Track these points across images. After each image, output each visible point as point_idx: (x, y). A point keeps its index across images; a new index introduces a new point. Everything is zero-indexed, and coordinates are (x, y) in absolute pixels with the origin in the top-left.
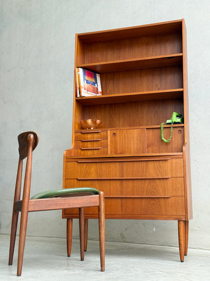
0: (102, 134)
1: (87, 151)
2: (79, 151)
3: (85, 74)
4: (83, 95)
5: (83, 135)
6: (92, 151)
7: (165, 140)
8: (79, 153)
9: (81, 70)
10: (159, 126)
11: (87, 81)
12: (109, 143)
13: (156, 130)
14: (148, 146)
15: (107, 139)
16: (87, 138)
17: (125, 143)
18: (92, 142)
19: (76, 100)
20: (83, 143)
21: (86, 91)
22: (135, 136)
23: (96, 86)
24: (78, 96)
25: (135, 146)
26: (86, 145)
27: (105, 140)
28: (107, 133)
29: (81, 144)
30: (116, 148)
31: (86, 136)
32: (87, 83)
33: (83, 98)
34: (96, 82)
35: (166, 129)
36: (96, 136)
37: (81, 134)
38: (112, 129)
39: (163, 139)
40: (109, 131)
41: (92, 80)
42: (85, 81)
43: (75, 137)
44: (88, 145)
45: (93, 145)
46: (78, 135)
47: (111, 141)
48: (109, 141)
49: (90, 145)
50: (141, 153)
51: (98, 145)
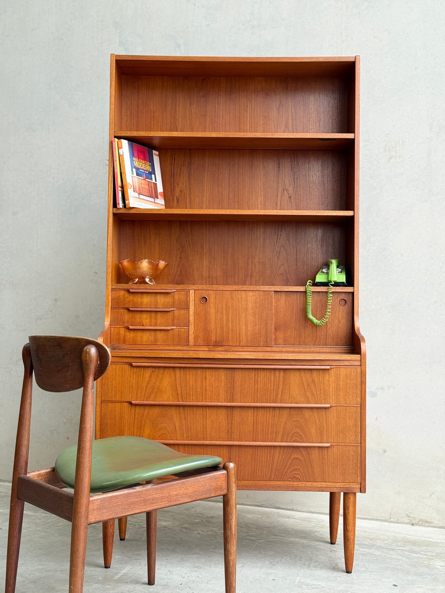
0: (177, 297)
1: (140, 334)
2: (122, 331)
3: (132, 155)
4: (131, 206)
5: (131, 297)
6: (153, 333)
7: (315, 320)
8: (122, 336)
9: (125, 143)
10: (302, 289)
11: (137, 169)
12: (192, 318)
13: (294, 296)
14: (275, 329)
15: (187, 308)
16: (142, 303)
17: (228, 320)
18: (153, 314)
19: (114, 214)
20: (131, 314)
21: (136, 195)
22: (250, 305)
23: (154, 181)
24: (121, 205)
25: (250, 328)
26: (138, 320)
27: (182, 312)
28: (187, 295)
29: (127, 316)
30: (206, 331)
31: (138, 299)
32: (138, 174)
33: (132, 211)
34: (153, 172)
35: (315, 295)
36: (161, 300)
37: (127, 295)
38: (200, 287)
39: (311, 316)
40: (192, 292)
41: (145, 166)
42: (134, 170)
43: (112, 300)
44: (143, 321)
45: (154, 321)
46: (120, 295)
47: (196, 314)
48: (191, 314)
49: (148, 319)
50: (262, 344)
51: (165, 320)
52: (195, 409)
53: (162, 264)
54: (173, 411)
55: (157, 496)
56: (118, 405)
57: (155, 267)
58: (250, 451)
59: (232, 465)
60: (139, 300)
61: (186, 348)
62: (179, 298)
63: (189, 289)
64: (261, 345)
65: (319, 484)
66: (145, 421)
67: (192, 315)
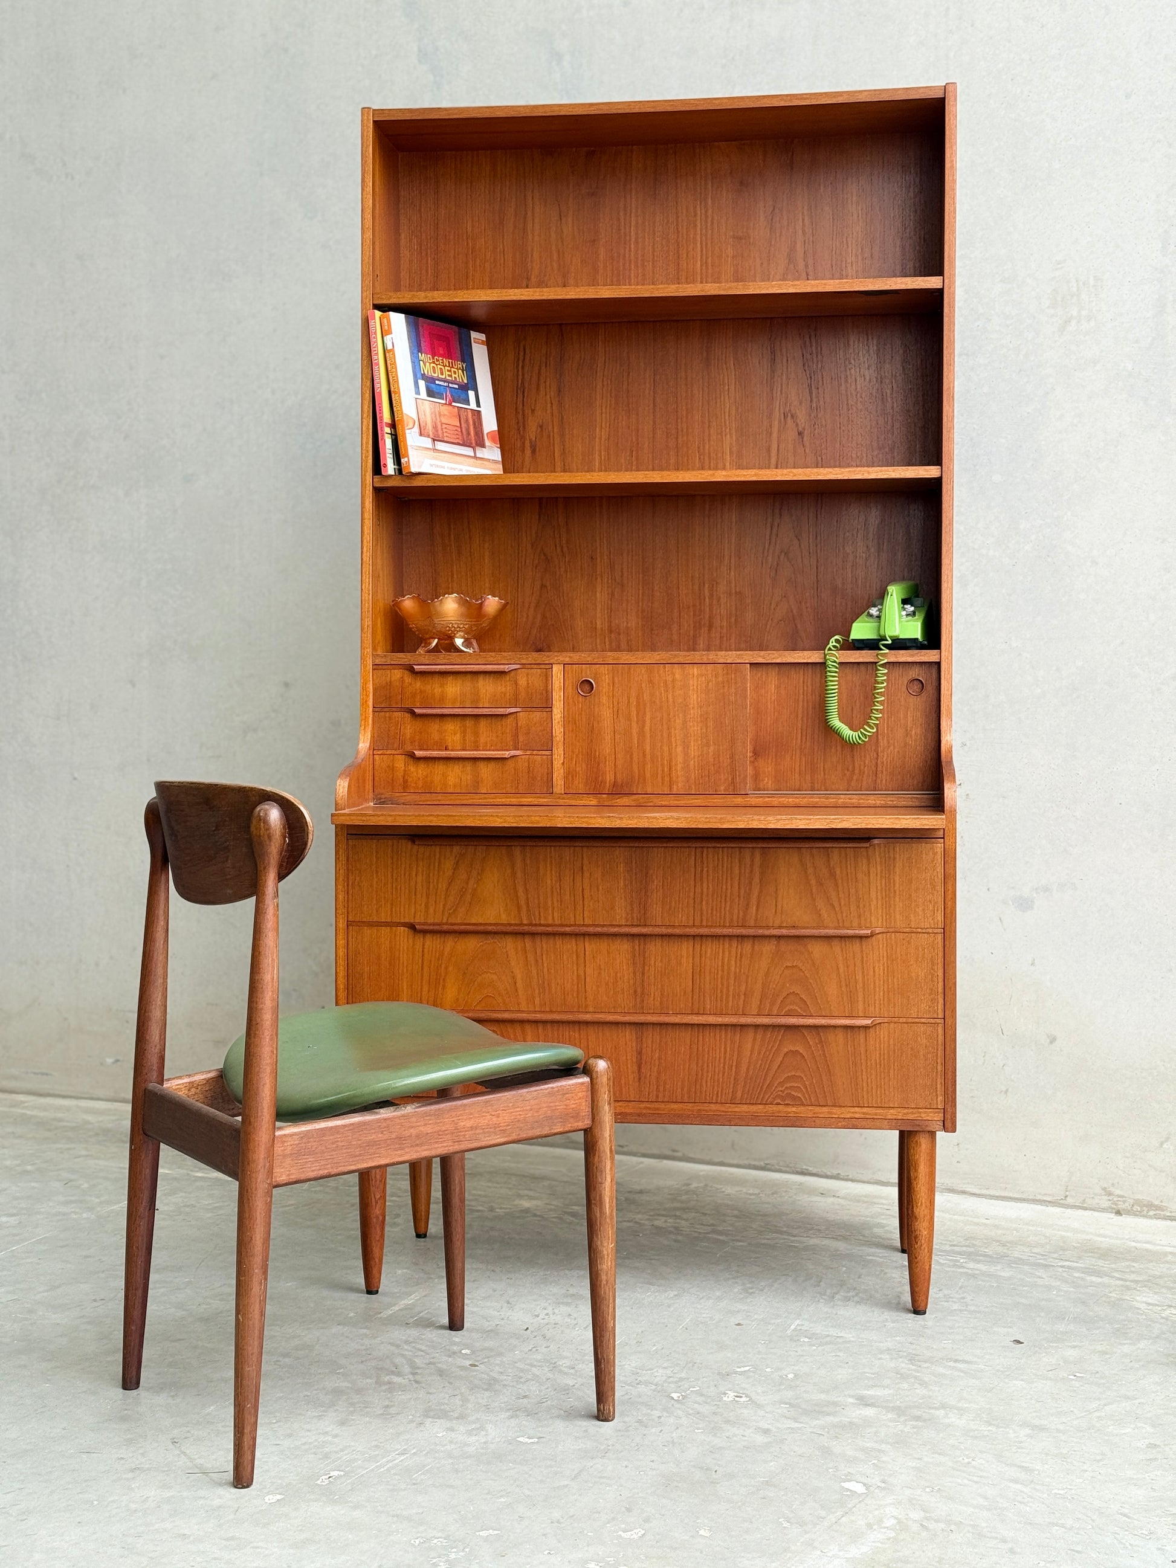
0: (522, 681)
1: (439, 769)
2: (400, 762)
3: (417, 347)
4: (414, 469)
5: (418, 684)
6: (469, 767)
7: (846, 731)
8: (400, 774)
9: (398, 320)
10: (814, 657)
11: (430, 380)
12: (558, 730)
13: (797, 677)
14: (756, 753)
15: (548, 707)
16: (442, 698)
17: (641, 733)
18: (469, 723)
19: (377, 490)
20: (419, 724)
21: (427, 442)
22: (694, 699)
23: (473, 405)
24: (390, 468)
25: (694, 750)
26: (436, 736)
27: (537, 716)
28: (547, 677)
29: (409, 728)
30: (592, 759)
31: (435, 687)
32: (430, 393)
33: (417, 483)
34: (472, 384)
35: (848, 670)
36: (487, 688)
37: (408, 678)
38: (576, 657)
39: (836, 722)
40: (557, 670)
41: (450, 372)
42: (422, 384)
43: (375, 690)
44: (447, 737)
45: (473, 738)
46: (393, 679)
47: (568, 720)
48: (556, 721)
49: (458, 735)
50: (722, 788)
51: (497, 736)
52: (559, 941)
53: (492, 603)
54: (509, 945)
55: (428, 1129)
56: (385, 931)
57: (474, 611)
58: (686, 1035)
59: (601, 1065)
60: (436, 690)
61: (546, 800)
62: (528, 684)
63: (551, 662)
64: (721, 791)
65: (847, 1112)
66: (446, 968)
67: (559, 723)
